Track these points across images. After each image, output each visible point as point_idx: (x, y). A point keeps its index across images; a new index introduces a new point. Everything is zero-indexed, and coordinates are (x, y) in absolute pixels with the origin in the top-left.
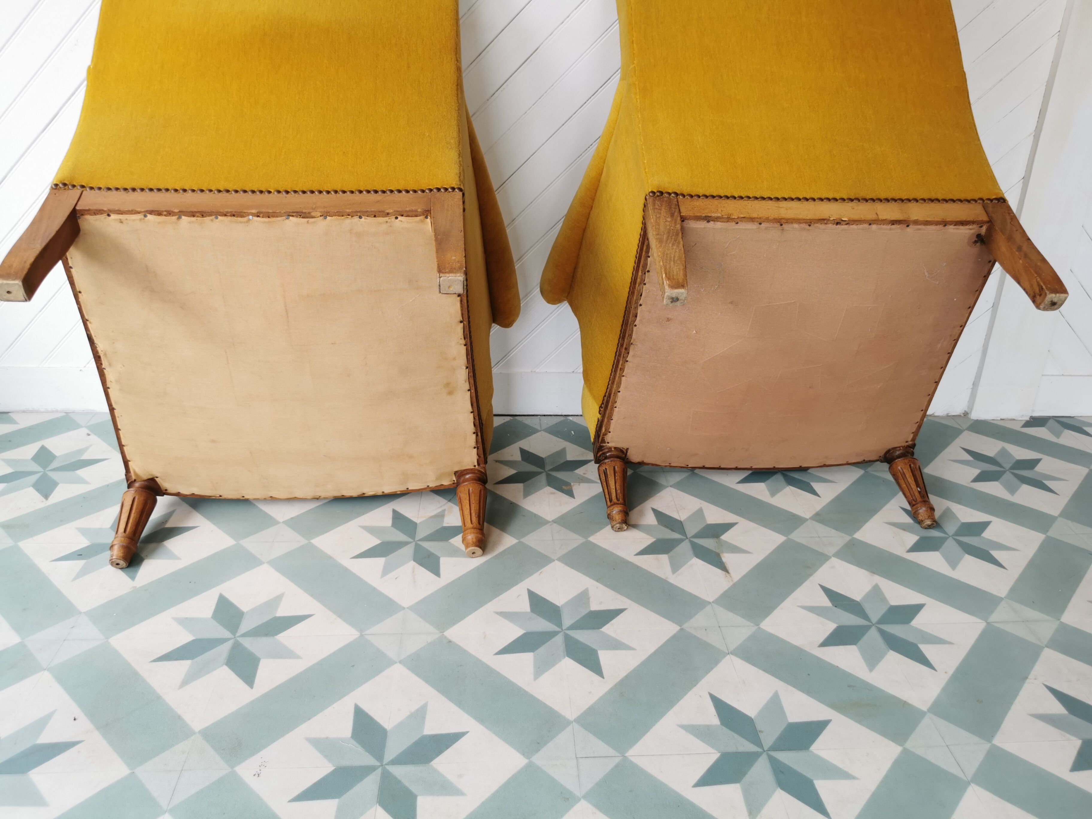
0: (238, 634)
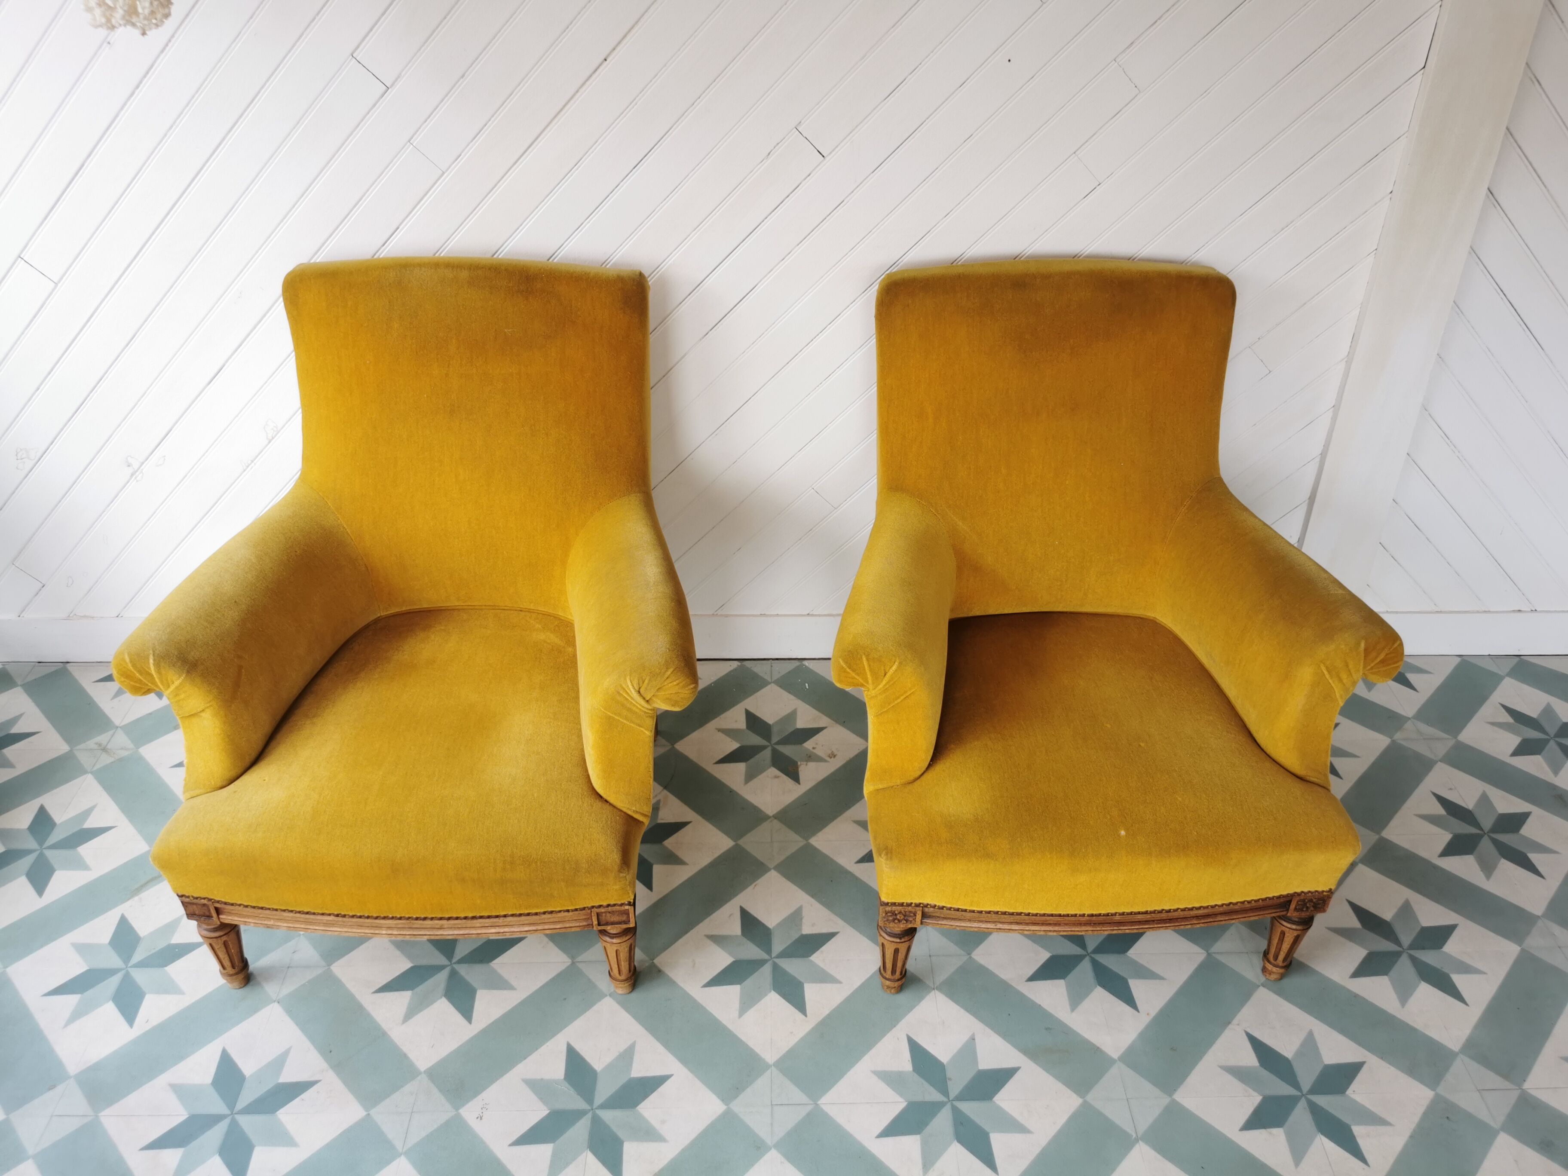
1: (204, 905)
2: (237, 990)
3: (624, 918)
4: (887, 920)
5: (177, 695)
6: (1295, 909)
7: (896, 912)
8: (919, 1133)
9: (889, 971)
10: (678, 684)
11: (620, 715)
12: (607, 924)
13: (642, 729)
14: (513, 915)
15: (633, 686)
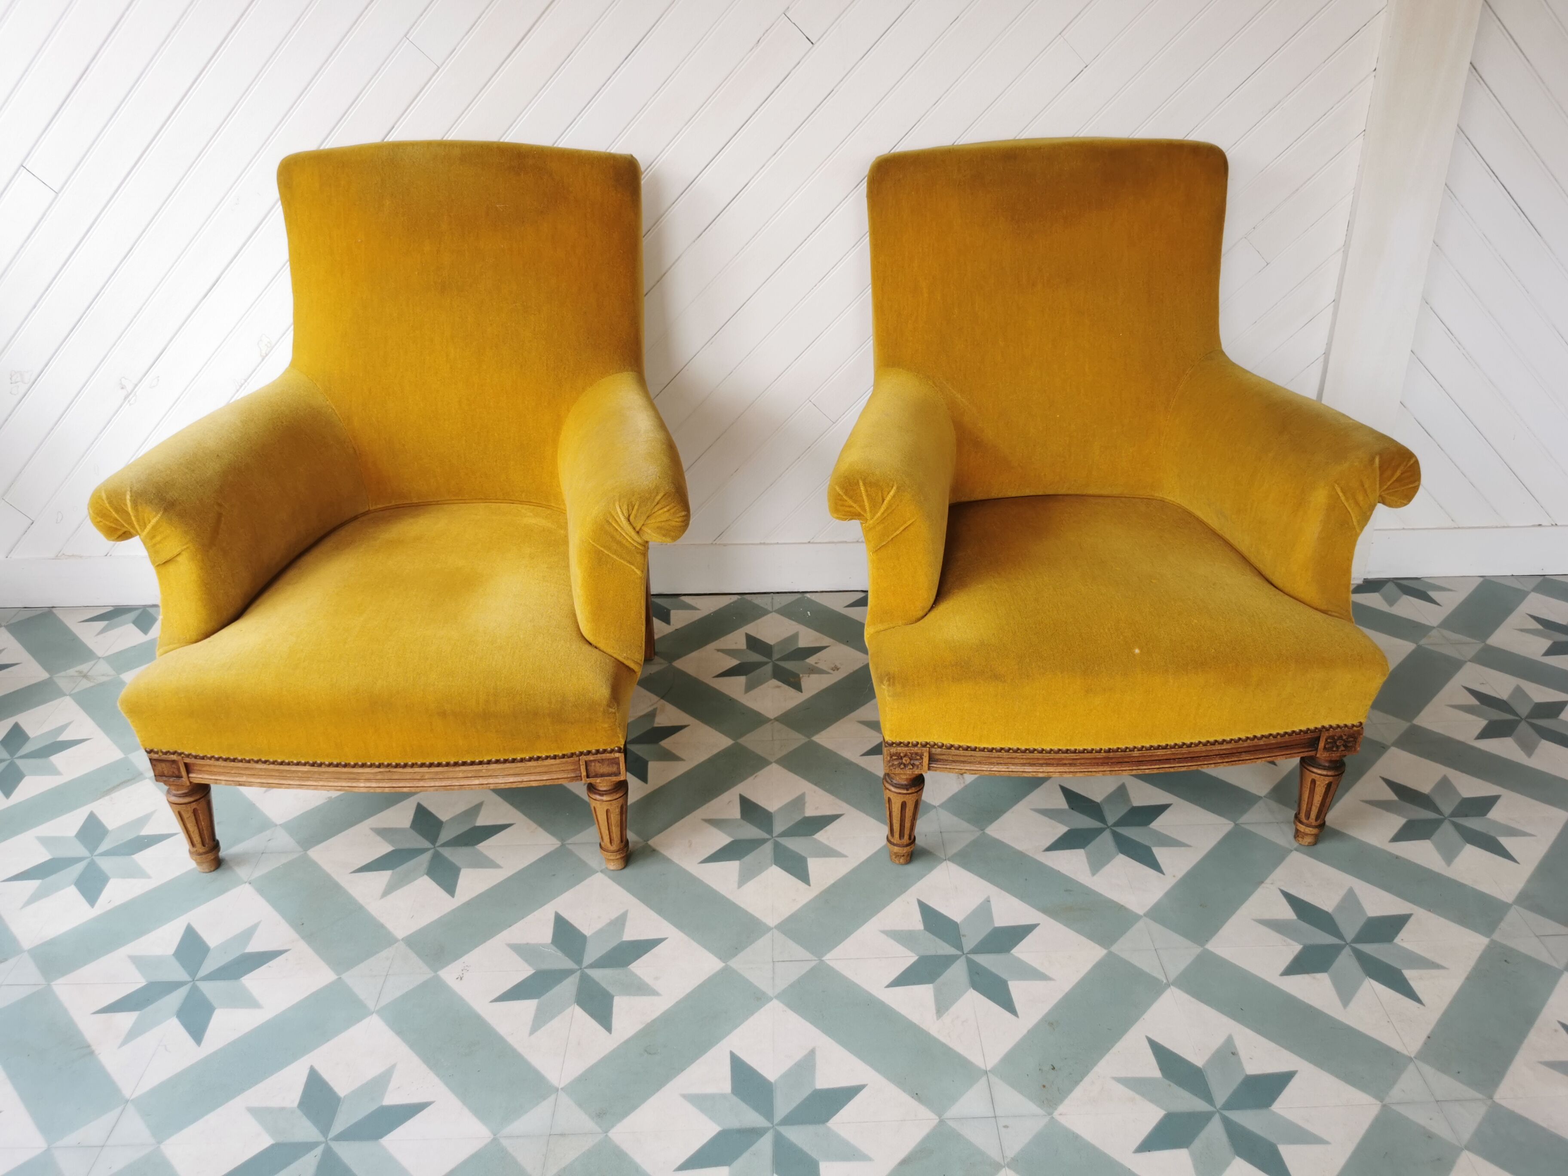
0: (437, 844)
1: (174, 762)
2: (207, 874)
3: (614, 769)
4: (893, 765)
5: (154, 537)
6: (1325, 748)
7: (902, 755)
8: (931, 983)
9: (897, 835)
10: (668, 510)
11: (609, 549)
12: (596, 776)
13: (633, 567)
14: (497, 762)
15: (623, 513)
